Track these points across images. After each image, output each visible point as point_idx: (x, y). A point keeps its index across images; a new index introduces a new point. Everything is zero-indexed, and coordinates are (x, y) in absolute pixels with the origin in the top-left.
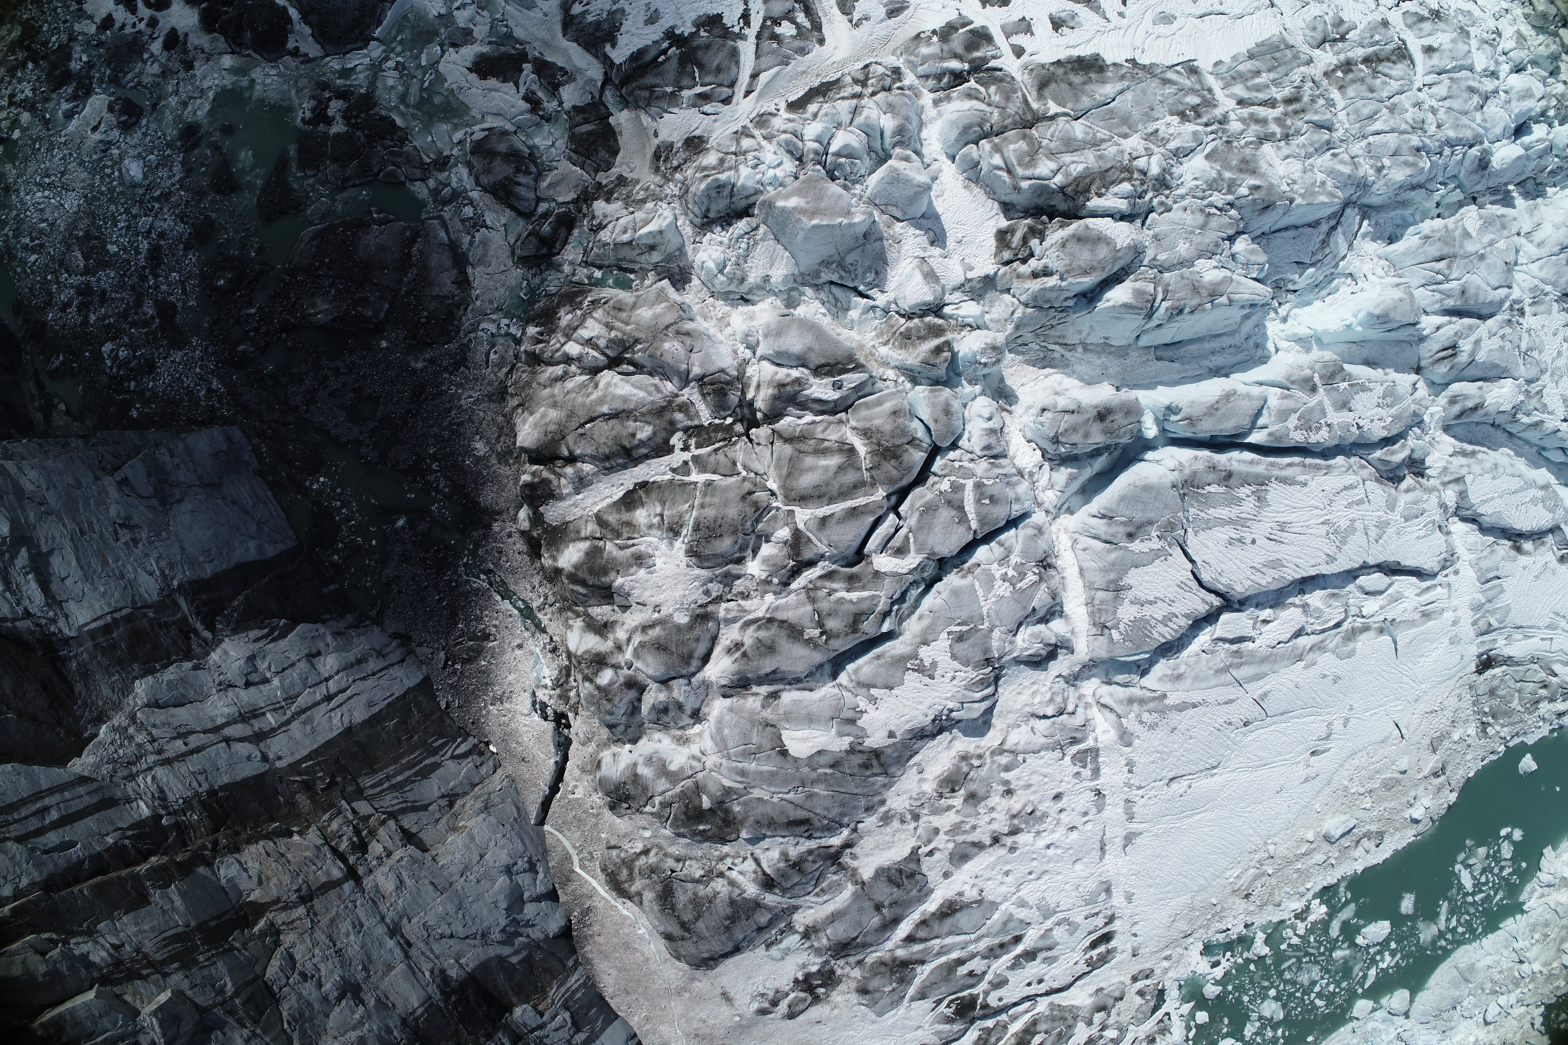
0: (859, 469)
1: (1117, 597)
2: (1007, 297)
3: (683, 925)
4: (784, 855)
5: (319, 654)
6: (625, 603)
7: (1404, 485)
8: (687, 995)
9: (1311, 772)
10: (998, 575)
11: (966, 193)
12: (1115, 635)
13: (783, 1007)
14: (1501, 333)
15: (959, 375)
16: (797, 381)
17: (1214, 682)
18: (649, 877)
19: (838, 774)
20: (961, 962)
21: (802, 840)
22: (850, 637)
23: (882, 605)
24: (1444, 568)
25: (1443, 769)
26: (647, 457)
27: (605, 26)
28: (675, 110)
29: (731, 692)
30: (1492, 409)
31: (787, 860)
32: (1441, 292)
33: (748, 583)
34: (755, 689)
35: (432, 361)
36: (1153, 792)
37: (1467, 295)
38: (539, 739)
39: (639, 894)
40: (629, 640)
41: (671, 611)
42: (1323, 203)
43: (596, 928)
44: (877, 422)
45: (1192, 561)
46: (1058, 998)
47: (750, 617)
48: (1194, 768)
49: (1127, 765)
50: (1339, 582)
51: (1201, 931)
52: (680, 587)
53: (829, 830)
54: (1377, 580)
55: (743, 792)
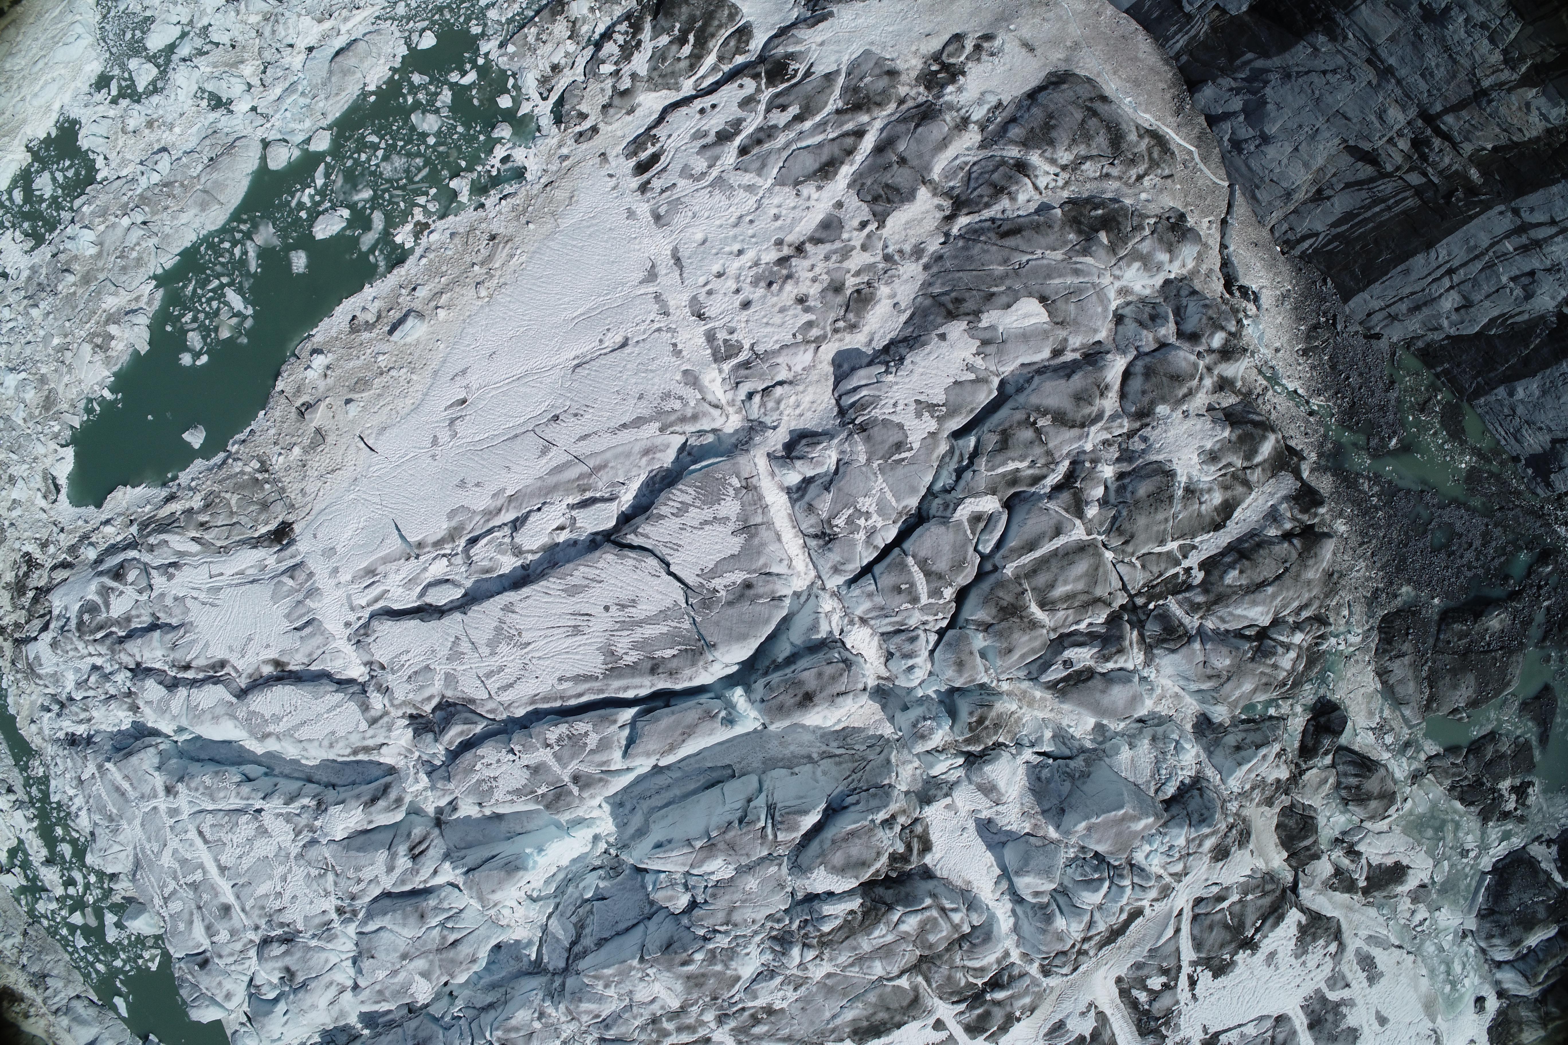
0: (1033, 589)
1: (745, 521)
2: (904, 788)
3: (1095, 113)
4: (1013, 198)
5: (1457, 310)
6: (1213, 413)
7: (434, 702)
8: (1068, 44)
9: (461, 381)
10: (875, 517)
11: (967, 878)
12: (735, 483)
13: (969, 45)
14: (362, 886)
15: (941, 702)
16: (1107, 659)
17: (608, 455)
18: (1134, 155)
19: (984, 287)
20: (799, 118)
21: (999, 216)
22: (1007, 425)
23: (982, 463)
24: (366, 625)
25: (301, 414)
26: (1223, 554)
27: (1309, 939)
28: (1242, 880)
29: (1097, 348)
30: (354, 804)
31: (1009, 193)
32: (444, 910)
33: (1108, 456)
34: (1077, 355)
35: (1396, 596)
36: (642, 327)
37: (416, 915)
38: (1249, 267)
39: (1140, 136)
40: (1201, 379)
41: (1174, 415)
42: (608, 966)
43: (1168, 96)
44: (1026, 638)
46: (674, 96)
47: (1100, 424)
48: (602, 361)
49: (680, 351)
50: (485, 586)
51: (535, 192)
52: (1172, 440)
53: (975, 231)
54: (441, 597)
55: (1071, 254)
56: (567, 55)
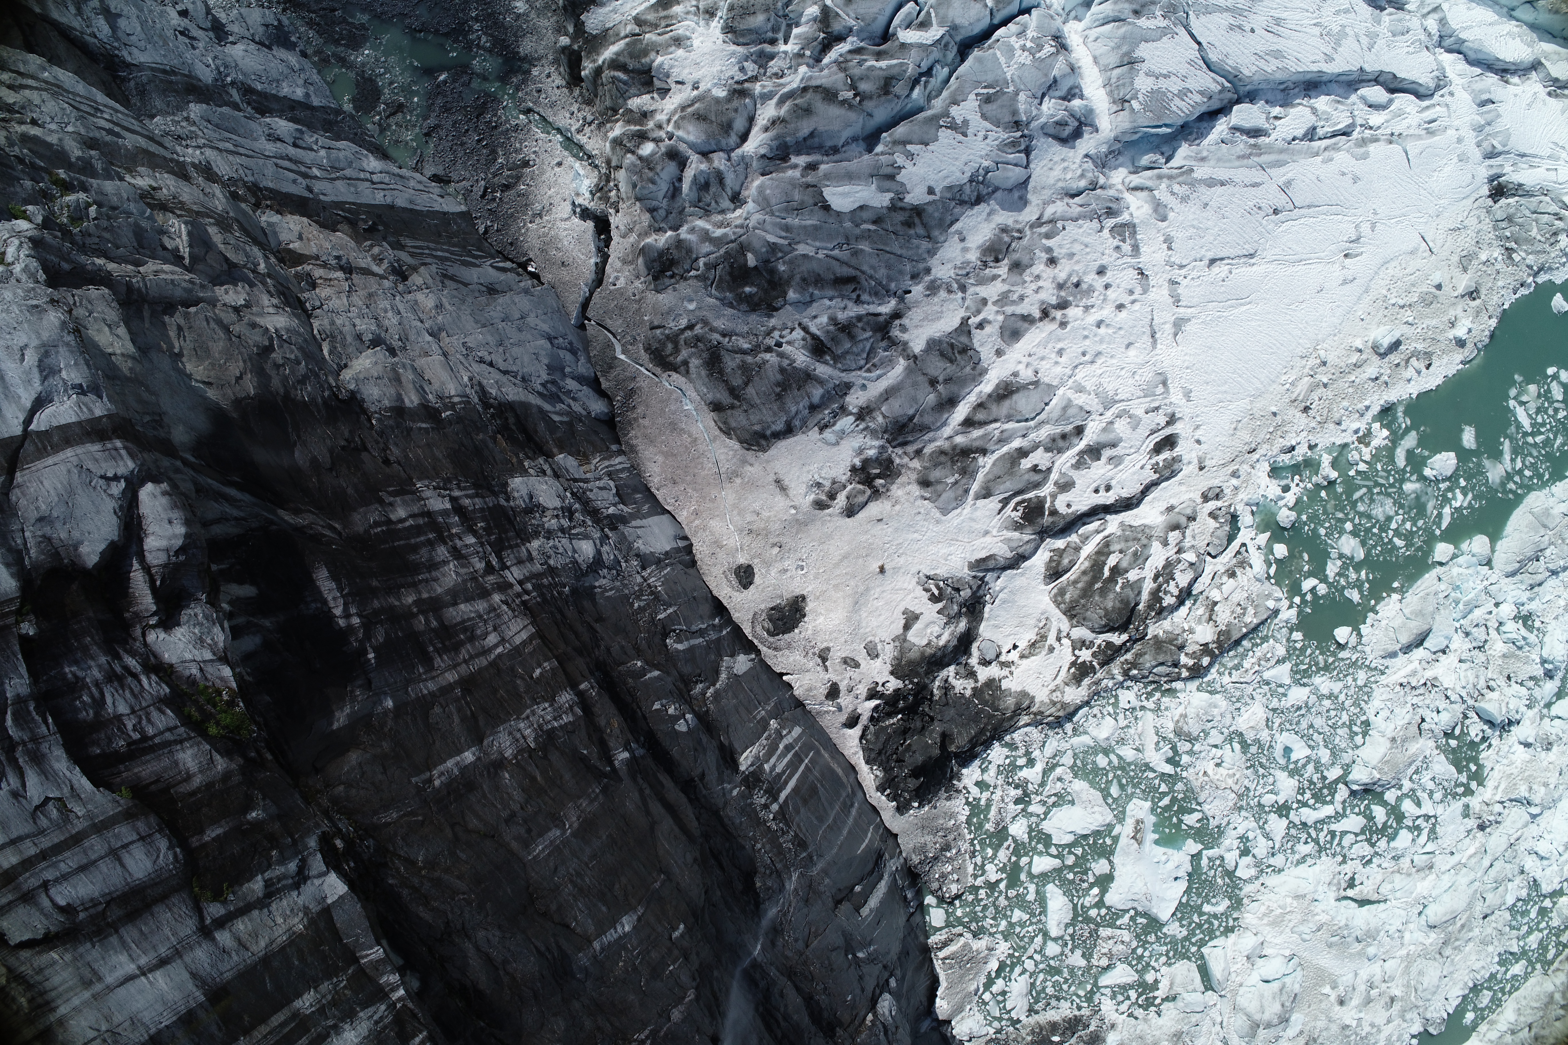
1: (1132, 70)
3: (733, 392)
4: (833, 320)
6: (664, 86)
8: (738, 481)
9: (1347, 275)
10: (1017, 46)
12: (1135, 104)
13: (841, 500)
17: (1237, 163)
18: (696, 346)
19: (882, 232)
20: (1023, 453)
21: (850, 304)
22: (883, 98)
23: (911, 70)
24: (1439, 87)
25: (1477, 290)
29: (770, 166)
31: (836, 325)
33: (781, 62)
34: (794, 160)
36: (1195, 274)
38: (579, 240)
39: (686, 363)
40: (669, 121)
41: (709, 86)
43: (640, 410)
45: (1199, 43)
46: (1128, 517)
47: (786, 90)
48: (1232, 252)
49: (1165, 242)
50: (1341, 91)
51: (1265, 446)
52: (718, 62)
53: (876, 294)
54: (1377, 93)
55: (788, 249)
56: (1220, 587)
